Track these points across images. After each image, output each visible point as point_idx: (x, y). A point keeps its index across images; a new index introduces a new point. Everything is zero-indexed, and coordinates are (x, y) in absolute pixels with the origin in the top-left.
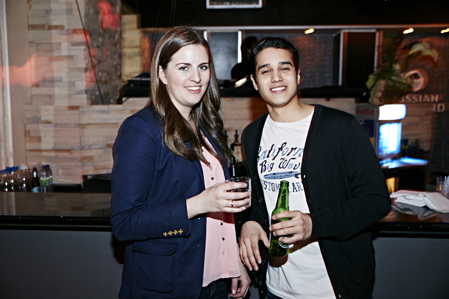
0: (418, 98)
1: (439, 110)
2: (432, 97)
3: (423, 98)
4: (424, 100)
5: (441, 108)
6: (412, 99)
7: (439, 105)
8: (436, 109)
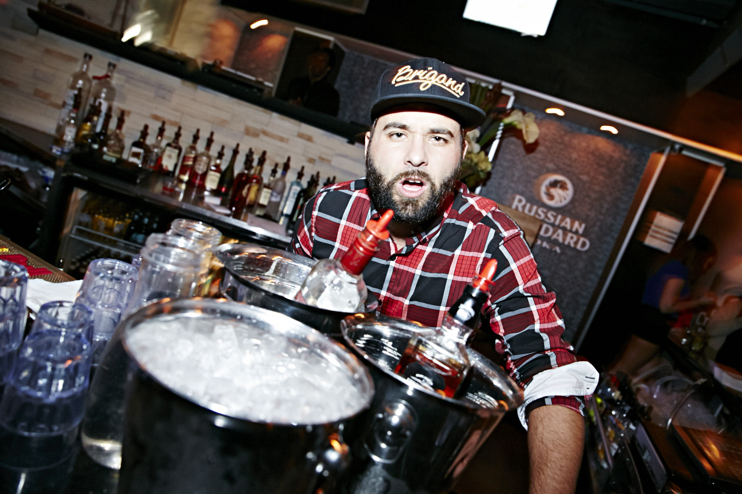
0: (555, 217)
1: (579, 247)
2: (576, 224)
3: (562, 220)
4: (563, 224)
5: (584, 244)
6: (546, 217)
7: (582, 239)
8: (576, 243)
